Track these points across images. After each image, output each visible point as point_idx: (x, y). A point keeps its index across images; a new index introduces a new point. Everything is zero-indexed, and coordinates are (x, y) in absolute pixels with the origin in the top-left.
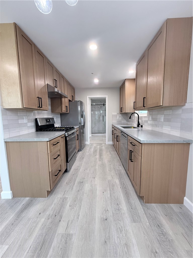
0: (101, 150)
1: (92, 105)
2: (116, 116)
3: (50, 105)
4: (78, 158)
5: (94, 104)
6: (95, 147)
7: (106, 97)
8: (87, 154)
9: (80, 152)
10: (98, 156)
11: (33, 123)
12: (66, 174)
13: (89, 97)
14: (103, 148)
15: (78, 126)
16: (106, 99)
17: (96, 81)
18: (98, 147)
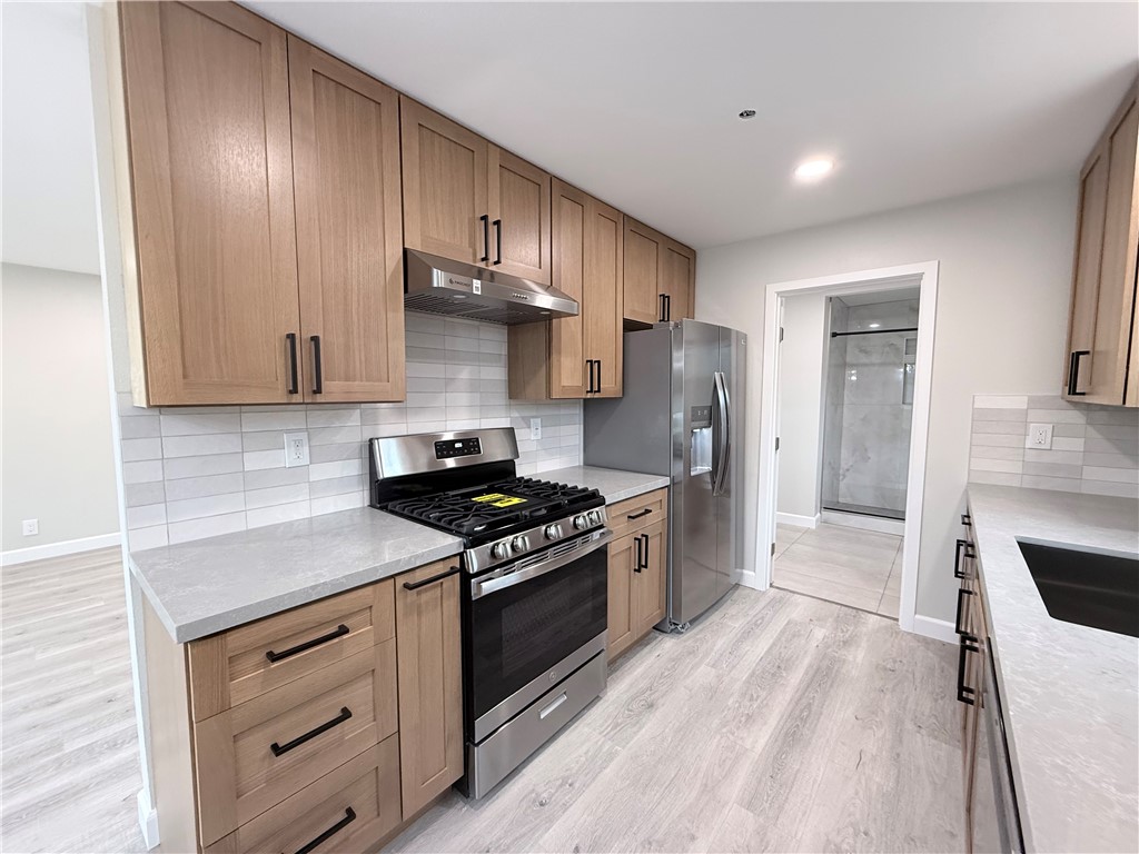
0: (825, 675)
1: (834, 335)
2: (1022, 420)
3: (504, 360)
4: (620, 690)
5: (874, 326)
6: (792, 633)
7: (920, 276)
8: (703, 674)
9: (667, 645)
10: (760, 739)
11: (356, 462)
12: (459, 811)
13: (778, 293)
14: (858, 659)
15: (665, 481)
16: (918, 290)
17: (814, 169)
18: (820, 633)
